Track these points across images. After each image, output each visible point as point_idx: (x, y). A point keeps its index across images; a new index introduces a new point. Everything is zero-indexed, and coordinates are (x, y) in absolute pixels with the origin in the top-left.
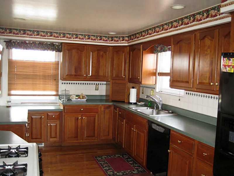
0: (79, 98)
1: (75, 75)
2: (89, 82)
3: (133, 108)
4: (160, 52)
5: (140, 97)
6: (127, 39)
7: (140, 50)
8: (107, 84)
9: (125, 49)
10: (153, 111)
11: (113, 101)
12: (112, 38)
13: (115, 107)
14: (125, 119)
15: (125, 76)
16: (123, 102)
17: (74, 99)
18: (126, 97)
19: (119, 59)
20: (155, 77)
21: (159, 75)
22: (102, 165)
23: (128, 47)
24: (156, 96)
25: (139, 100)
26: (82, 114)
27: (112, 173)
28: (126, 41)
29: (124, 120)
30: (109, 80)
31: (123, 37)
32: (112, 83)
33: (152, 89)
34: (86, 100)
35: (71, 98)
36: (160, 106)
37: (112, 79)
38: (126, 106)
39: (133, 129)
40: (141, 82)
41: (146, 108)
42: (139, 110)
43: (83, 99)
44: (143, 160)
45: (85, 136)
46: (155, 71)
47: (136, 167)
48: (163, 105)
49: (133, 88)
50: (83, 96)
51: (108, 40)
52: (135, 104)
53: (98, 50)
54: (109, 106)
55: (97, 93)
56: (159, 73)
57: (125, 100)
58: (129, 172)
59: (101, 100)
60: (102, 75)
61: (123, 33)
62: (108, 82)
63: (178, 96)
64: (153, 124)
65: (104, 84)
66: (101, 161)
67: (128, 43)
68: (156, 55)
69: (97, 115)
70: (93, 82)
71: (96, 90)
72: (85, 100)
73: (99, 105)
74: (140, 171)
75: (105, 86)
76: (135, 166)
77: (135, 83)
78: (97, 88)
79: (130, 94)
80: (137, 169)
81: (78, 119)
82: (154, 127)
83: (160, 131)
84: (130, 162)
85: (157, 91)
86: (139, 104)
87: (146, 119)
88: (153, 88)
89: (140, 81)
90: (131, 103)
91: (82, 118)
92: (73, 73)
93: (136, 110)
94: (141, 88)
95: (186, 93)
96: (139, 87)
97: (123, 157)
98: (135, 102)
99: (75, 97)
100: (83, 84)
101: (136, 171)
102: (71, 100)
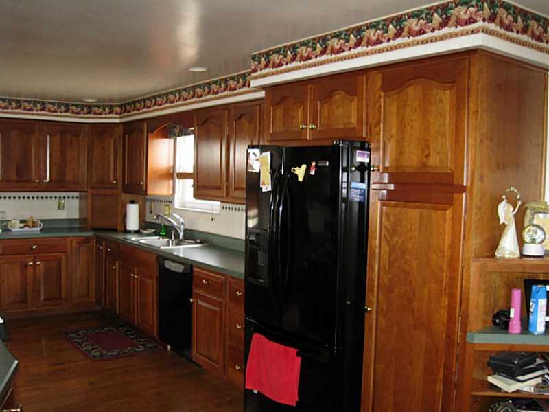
0: (25, 226)
1: (17, 181)
2: (44, 194)
3: (134, 238)
4: (179, 136)
5: (147, 220)
6: (118, 110)
7: (142, 131)
8: (80, 198)
9: (115, 129)
10: (168, 241)
11: (93, 229)
12: (89, 109)
13: (99, 240)
14: (117, 260)
15: (116, 181)
16: (115, 230)
17: (16, 228)
18: (120, 220)
19: (103, 148)
20: (171, 181)
21: (178, 177)
22: (78, 344)
23: (121, 126)
24: (174, 214)
25: (145, 225)
26: (33, 255)
27: (98, 354)
28: (116, 113)
29: (117, 262)
30: (85, 189)
31: (111, 107)
32: (92, 194)
33: (168, 204)
34: (41, 230)
35: (9, 227)
36: (181, 234)
37: (91, 188)
38: (120, 237)
39: (132, 275)
40: (146, 190)
41: (157, 237)
42: (142, 242)
43: (33, 226)
44: (153, 326)
45: (42, 299)
46: (171, 171)
47: (141, 343)
48: (185, 231)
49: (132, 202)
50: (33, 222)
51: (82, 112)
52: (137, 232)
53: (62, 132)
54: (88, 239)
55: (62, 215)
56: (178, 174)
57: (117, 226)
58: (129, 350)
59: (71, 229)
60: (72, 179)
61: (111, 100)
62: (83, 194)
63: (210, 213)
64: (166, 262)
65: (75, 196)
66: (77, 339)
67: (120, 118)
68: (172, 141)
69: (63, 257)
70: (53, 194)
71: (59, 209)
72: (39, 229)
73: (68, 237)
74: (149, 347)
75: (78, 200)
76: (140, 341)
77: (136, 194)
78: (61, 205)
79: (126, 215)
80: (143, 345)
81: (26, 266)
82: (169, 265)
83: (177, 270)
84: (132, 337)
85: (177, 205)
86: (145, 232)
87: (154, 254)
88: (169, 201)
89: (144, 189)
90: (130, 232)
91: (35, 263)
92: (13, 176)
93: (138, 241)
94: (148, 203)
95: (223, 208)
96: (145, 201)
97: (118, 330)
98: (136, 228)
99: (18, 224)
100: (33, 198)
101: (142, 349)
102: (9, 230)
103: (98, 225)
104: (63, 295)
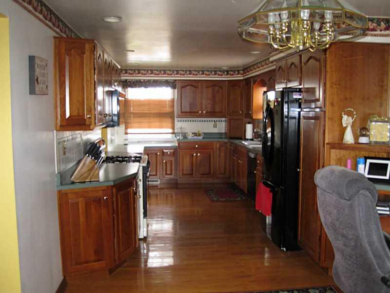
0: (195, 136)
1: (190, 112)
2: (204, 119)
6: (242, 72)
8: (225, 121)
11: (229, 138)
12: (228, 72)
15: (242, 111)
16: (241, 139)
17: (190, 137)
18: (243, 133)
23: (244, 81)
26: (196, 151)
27: (216, 199)
28: (241, 74)
29: (236, 155)
30: (226, 116)
31: (238, 71)
32: (230, 119)
34: (203, 138)
35: (187, 136)
37: (229, 115)
39: (239, 161)
43: (199, 136)
49: (249, 123)
50: (199, 134)
51: (224, 74)
52: (252, 140)
54: (226, 143)
55: (216, 130)
57: (242, 136)
60: (219, 111)
61: (238, 67)
62: (227, 119)
64: (250, 153)
65: (223, 120)
67: (243, 77)
69: (212, 152)
70: (211, 119)
71: (214, 127)
73: (216, 141)
74: (243, 199)
78: (215, 125)
80: (241, 198)
81: (193, 155)
82: (250, 155)
89: (252, 115)
90: (247, 139)
91: (197, 155)
92: (188, 110)
96: (255, 123)
98: (251, 138)
99: (191, 134)
100: (203, 121)
101: (239, 199)
102: (187, 138)
103: (233, 135)
104: (212, 172)
